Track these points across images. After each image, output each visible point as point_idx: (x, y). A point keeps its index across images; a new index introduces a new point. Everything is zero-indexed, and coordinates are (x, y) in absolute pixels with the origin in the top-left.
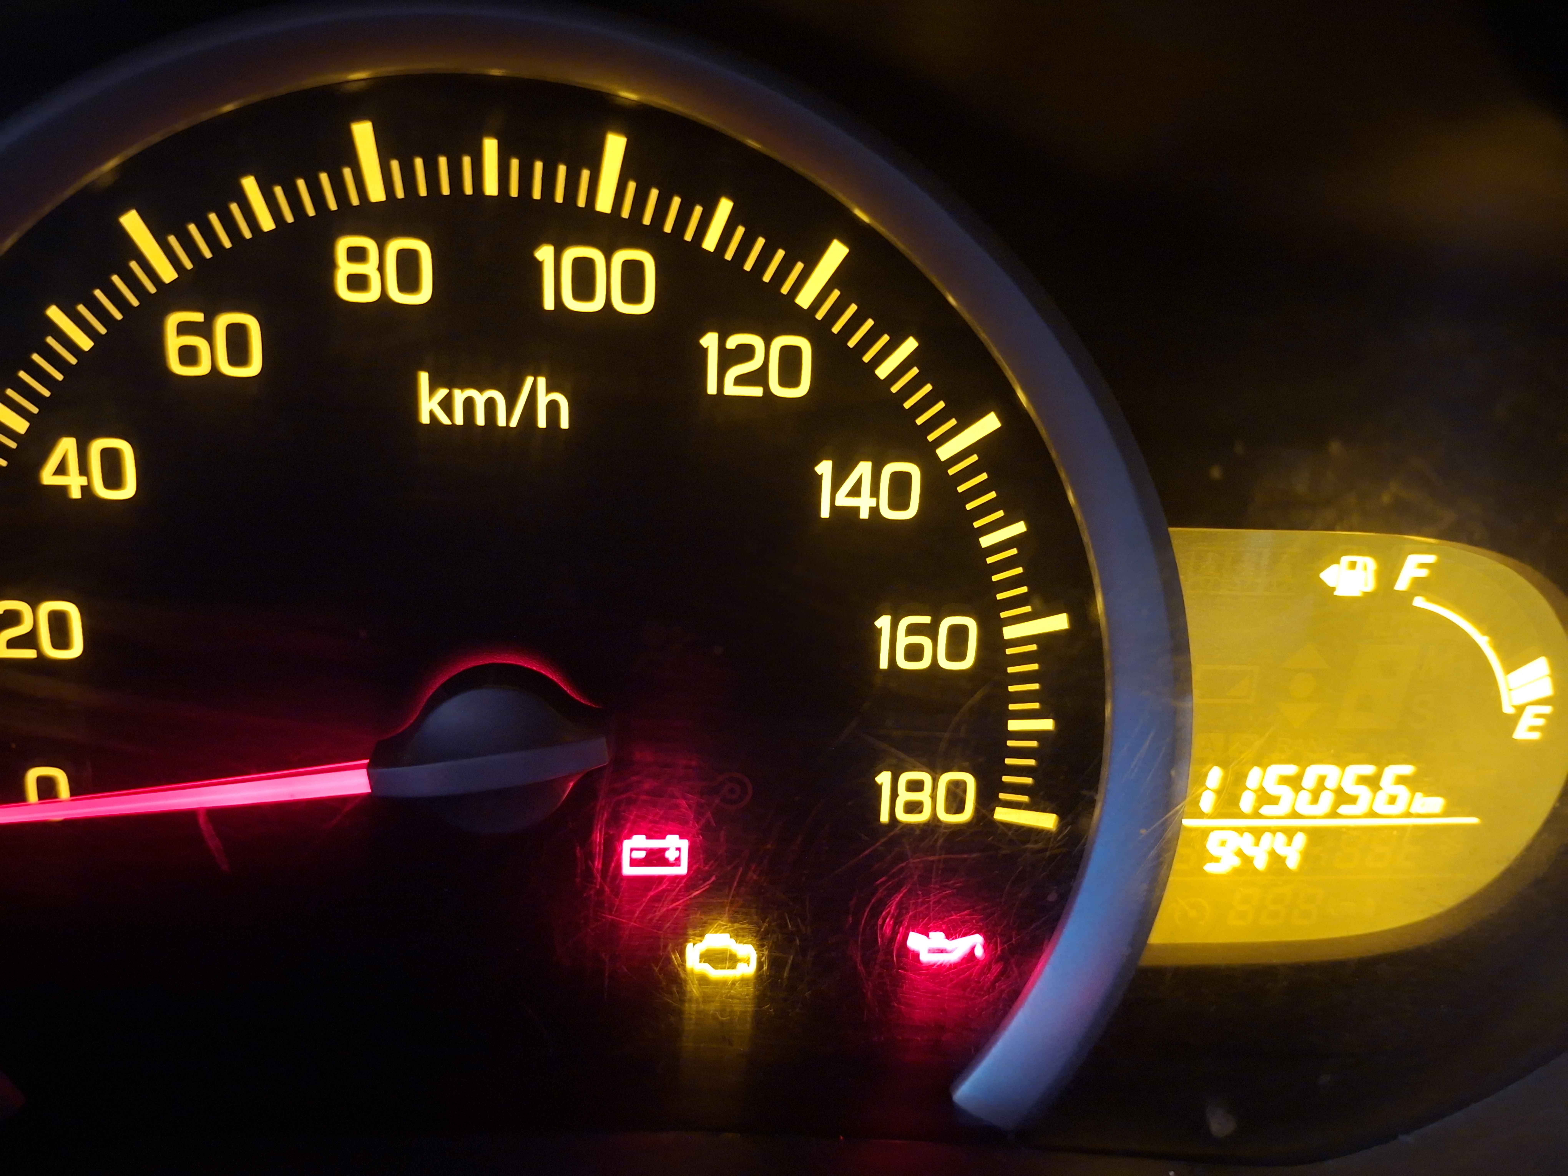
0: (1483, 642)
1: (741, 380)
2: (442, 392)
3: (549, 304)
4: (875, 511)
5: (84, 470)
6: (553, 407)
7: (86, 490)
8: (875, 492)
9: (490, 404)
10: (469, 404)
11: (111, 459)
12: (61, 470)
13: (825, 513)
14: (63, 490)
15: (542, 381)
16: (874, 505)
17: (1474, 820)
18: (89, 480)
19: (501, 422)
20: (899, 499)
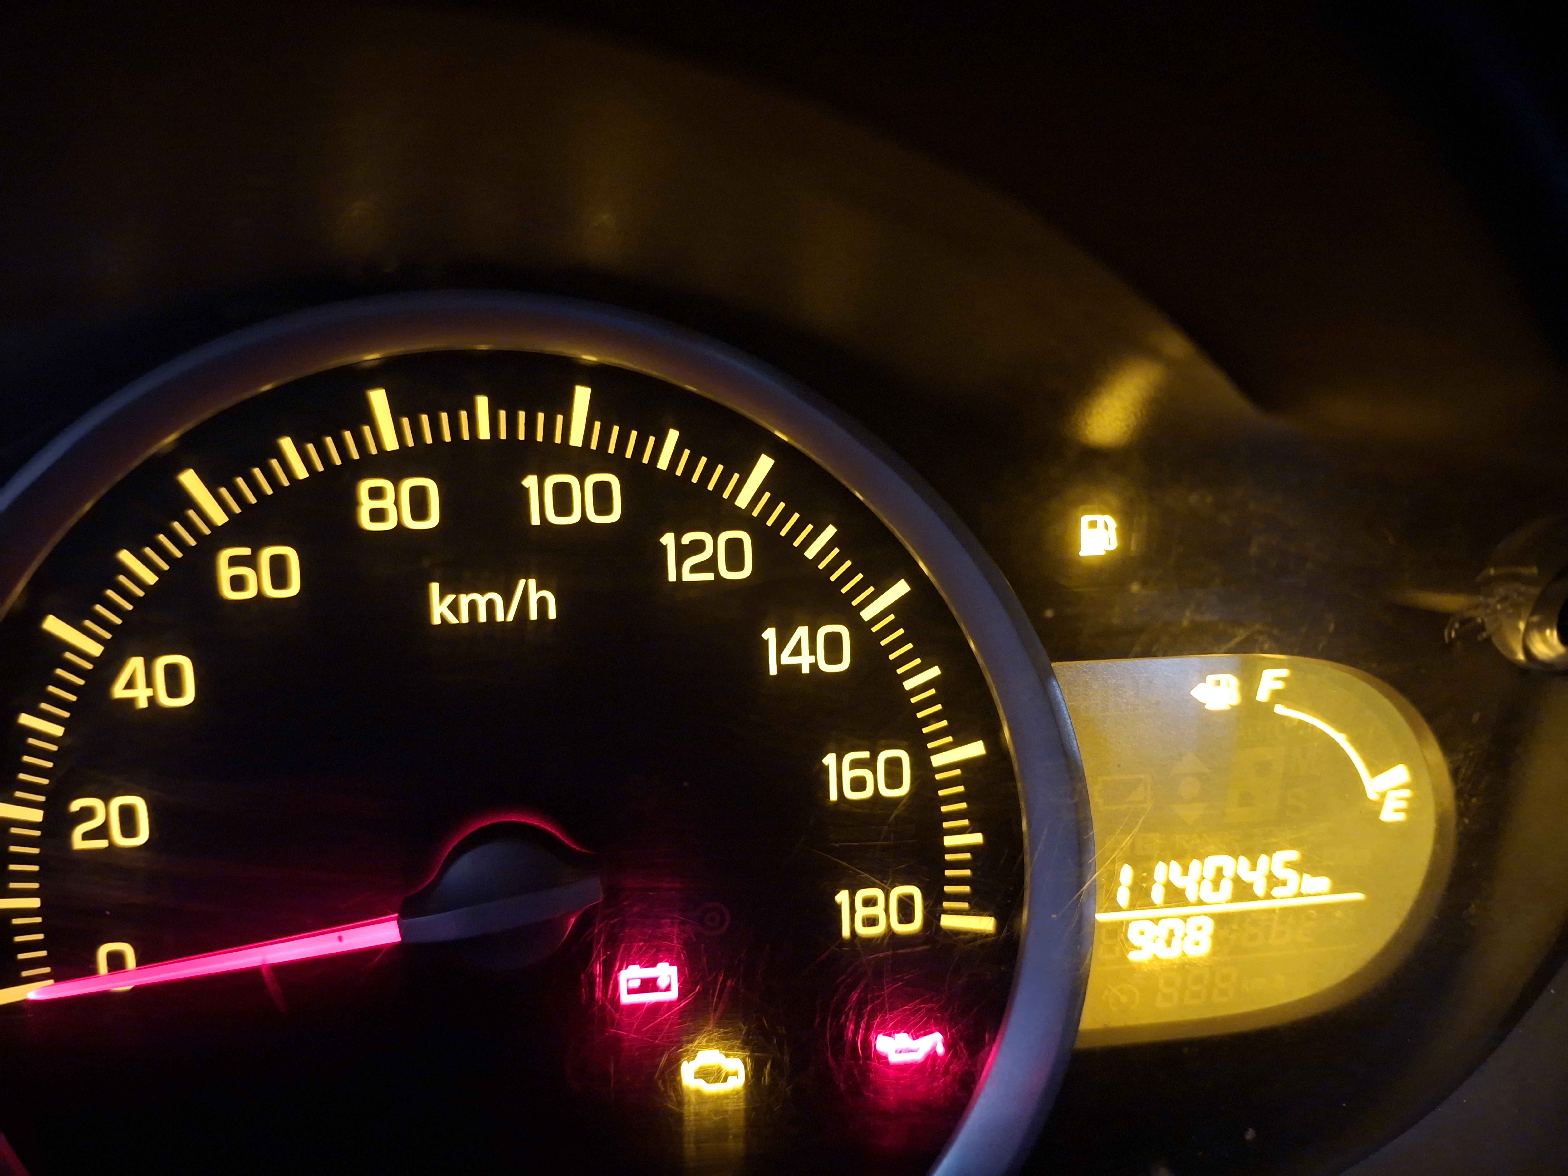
0: (1341, 739)
1: (695, 569)
2: (450, 598)
3: (535, 520)
4: (814, 667)
5: (150, 683)
6: (542, 602)
7: (152, 700)
8: (813, 651)
9: (490, 604)
10: (473, 606)
11: (173, 673)
12: (130, 685)
13: (773, 671)
14: (131, 701)
15: (532, 583)
16: (813, 661)
17: (1358, 896)
18: (155, 692)
19: (500, 617)
20: (833, 655)
